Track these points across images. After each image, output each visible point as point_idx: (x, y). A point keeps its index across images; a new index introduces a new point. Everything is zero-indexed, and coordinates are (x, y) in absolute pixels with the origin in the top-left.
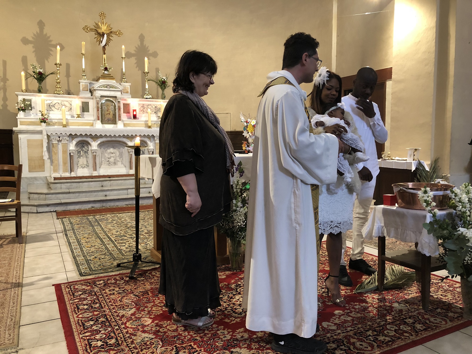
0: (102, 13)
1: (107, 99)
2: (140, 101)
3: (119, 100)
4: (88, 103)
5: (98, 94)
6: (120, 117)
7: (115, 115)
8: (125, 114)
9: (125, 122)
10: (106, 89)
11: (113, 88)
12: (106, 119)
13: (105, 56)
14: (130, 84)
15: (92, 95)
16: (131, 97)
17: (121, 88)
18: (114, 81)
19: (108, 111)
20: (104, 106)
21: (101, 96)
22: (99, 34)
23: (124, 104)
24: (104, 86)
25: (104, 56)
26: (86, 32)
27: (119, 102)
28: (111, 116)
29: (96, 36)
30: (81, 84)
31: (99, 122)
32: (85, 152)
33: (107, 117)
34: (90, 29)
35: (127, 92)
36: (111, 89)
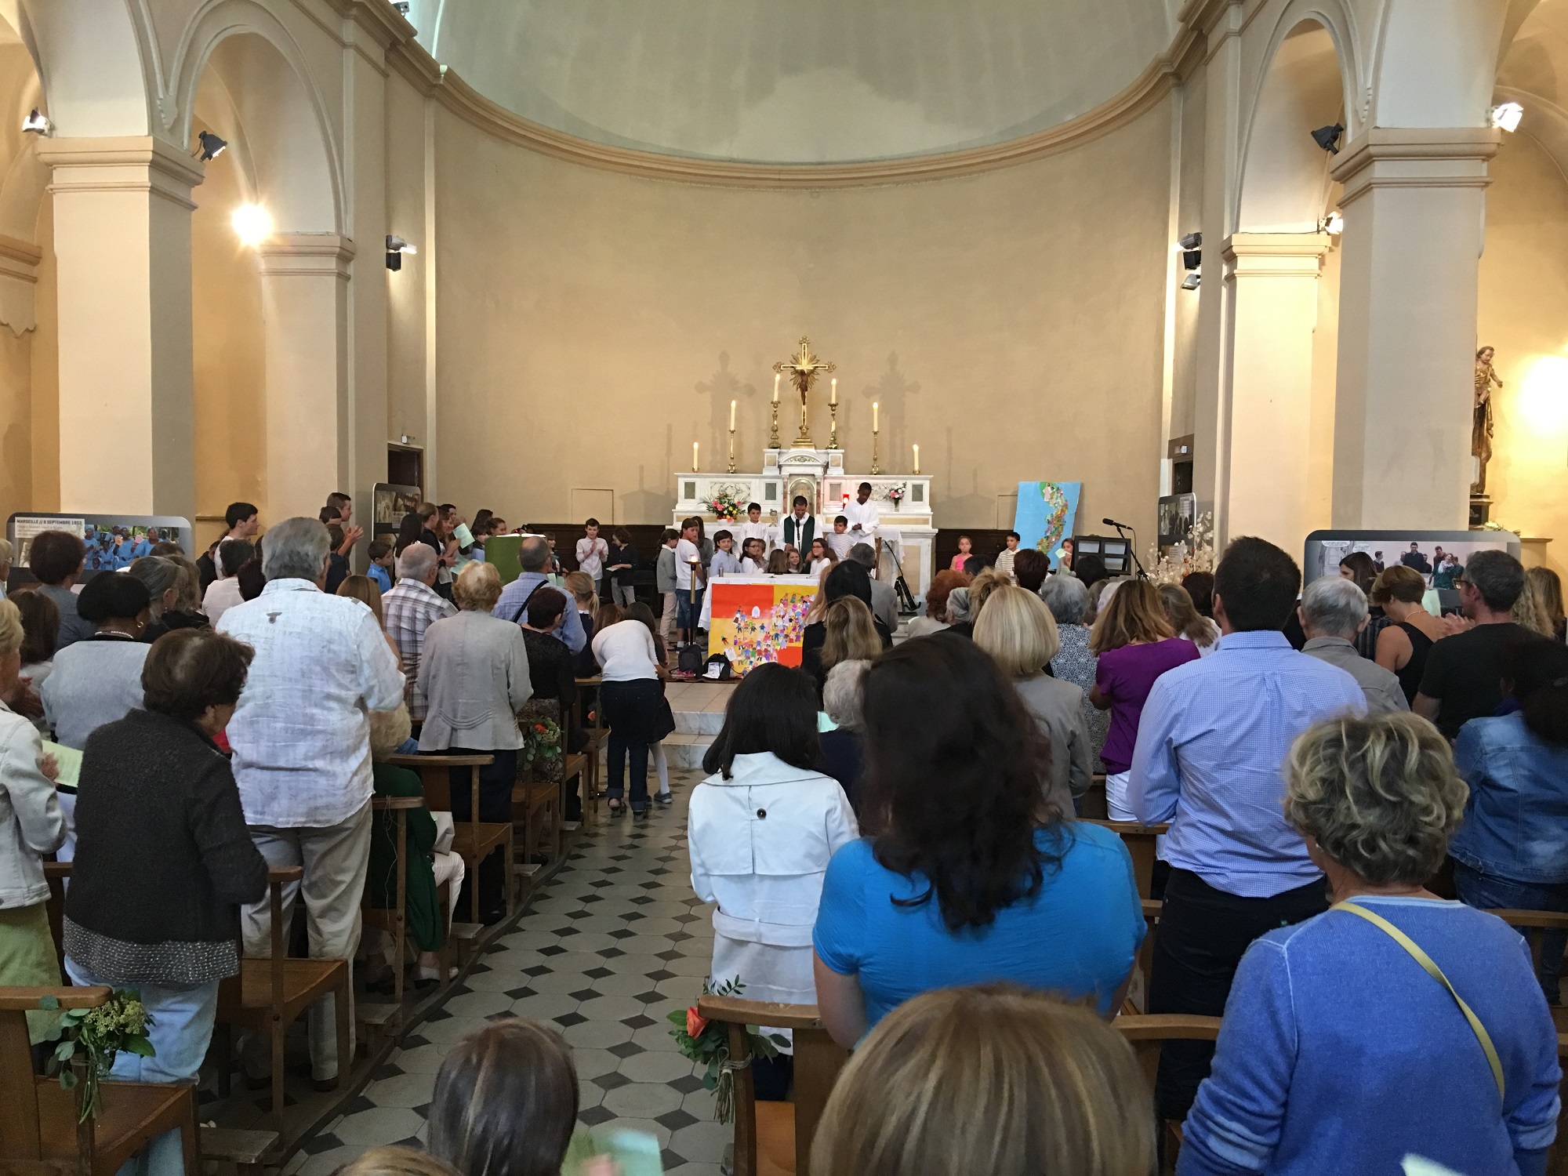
0: (803, 339)
1: (801, 478)
3: (819, 480)
4: (775, 484)
5: (786, 471)
8: (832, 502)
10: (798, 463)
11: (810, 460)
13: (804, 408)
14: (842, 451)
15: (780, 473)
16: (843, 472)
17: (822, 460)
18: (813, 449)
21: (791, 475)
22: (796, 372)
23: (831, 485)
24: (795, 458)
26: (777, 372)
27: (818, 483)
29: (793, 376)
30: (766, 454)
34: (784, 367)
35: (838, 465)
36: (806, 463)
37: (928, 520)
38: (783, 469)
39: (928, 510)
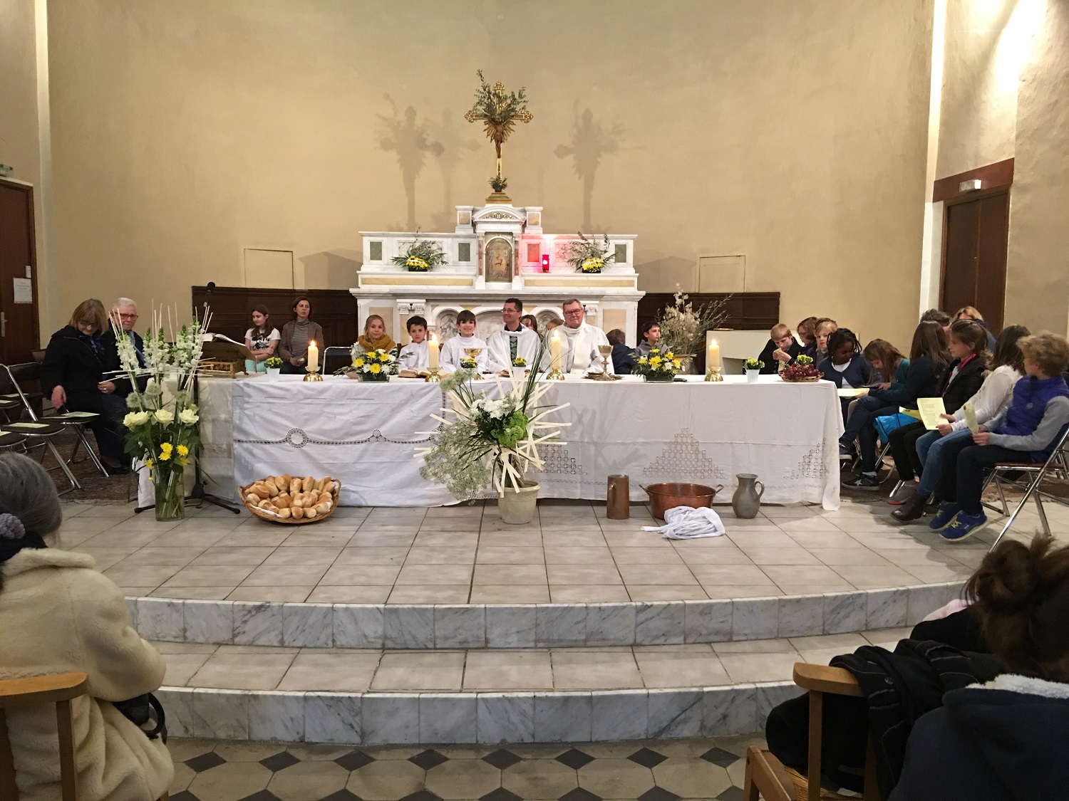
0: (497, 85)
1: (497, 237)
2: (557, 238)
3: (517, 239)
4: (469, 244)
5: (481, 229)
6: (517, 268)
7: (509, 265)
8: (531, 264)
9: (527, 278)
10: (494, 220)
11: (506, 217)
12: (494, 273)
14: (541, 208)
15: (475, 232)
16: (542, 231)
17: (520, 217)
18: (510, 206)
19: (497, 258)
20: (493, 251)
21: (486, 233)
22: (490, 121)
23: (529, 245)
24: (491, 216)
25: (500, 161)
26: (470, 121)
27: (516, 242)
28: (503, 267)
29: (487, 126)
30: (458, 212)
31: (482, 278)
32: (454, 330)
33: (497, 268)
34: (476, 116)
35: (536, 224)
36: (503, 220)
37: (633, 281)
38: (478, 226)
39: (632, 272)
